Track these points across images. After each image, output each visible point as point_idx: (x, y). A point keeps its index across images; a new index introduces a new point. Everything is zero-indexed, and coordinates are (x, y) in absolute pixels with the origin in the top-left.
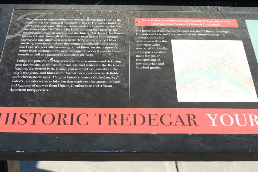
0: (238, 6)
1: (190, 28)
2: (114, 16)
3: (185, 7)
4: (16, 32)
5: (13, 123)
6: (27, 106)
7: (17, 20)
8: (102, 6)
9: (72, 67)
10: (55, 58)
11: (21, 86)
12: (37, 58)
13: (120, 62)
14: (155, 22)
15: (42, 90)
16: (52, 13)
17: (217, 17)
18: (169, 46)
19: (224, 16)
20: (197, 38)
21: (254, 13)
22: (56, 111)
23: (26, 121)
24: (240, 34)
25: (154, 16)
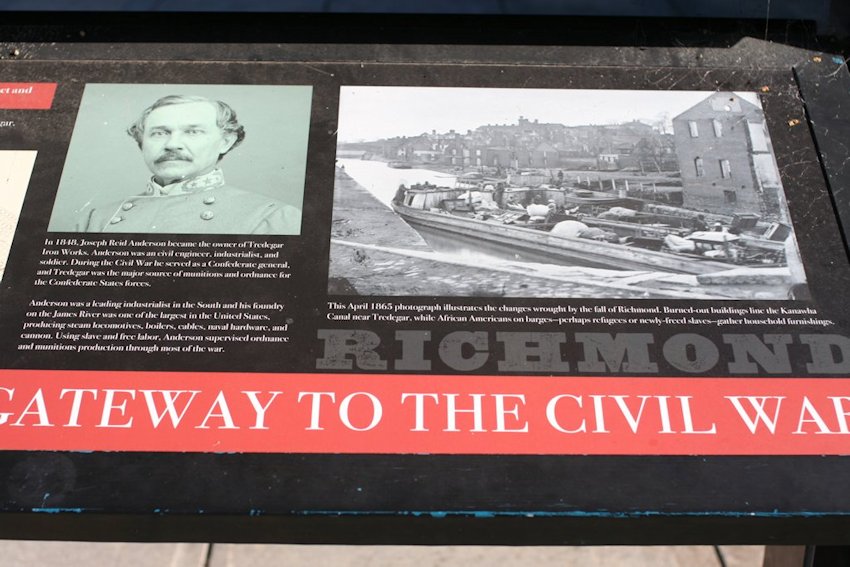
0: (88, 39)
19: (21, 74)
21: (130, 62)
24: (44, 130)
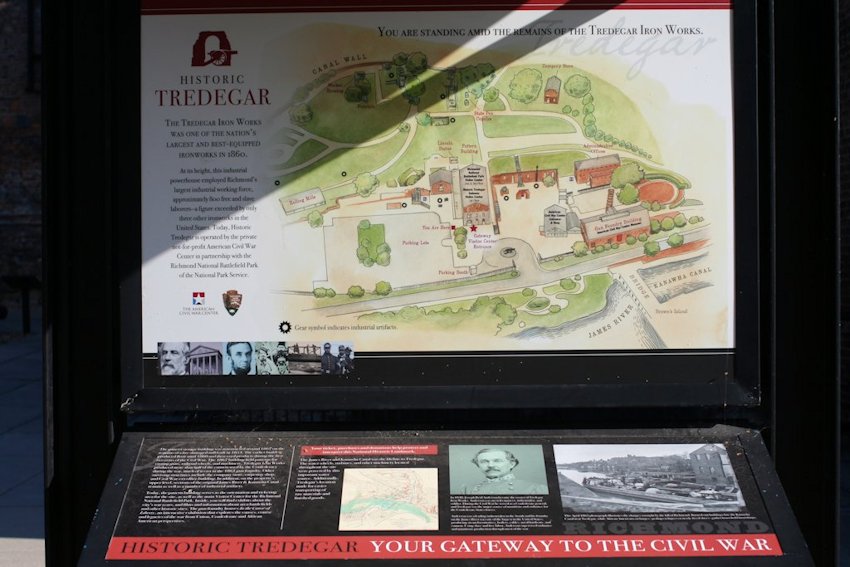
0: (445, 429)
1: (372, 456)
2: (275, 444)
3: (371, 432)
4: (147, 463)
5: (141, 551)
6: (158, 536)
7: (149, 449)
8: (260, 433)
9: (215, 498)
10: (194, 490)
11: (152, 517)
12: (172, 490)
13: (274, 493)
14: (327, 450)
15: (176, 521)
16: (194, 442)
17: (412, 443)
18: (341, 476)
19: (421, 442)
20: (378, 466)
22: (192, 540)
23: (150, 546)
24: (438, 461)
25: (328, 444)
